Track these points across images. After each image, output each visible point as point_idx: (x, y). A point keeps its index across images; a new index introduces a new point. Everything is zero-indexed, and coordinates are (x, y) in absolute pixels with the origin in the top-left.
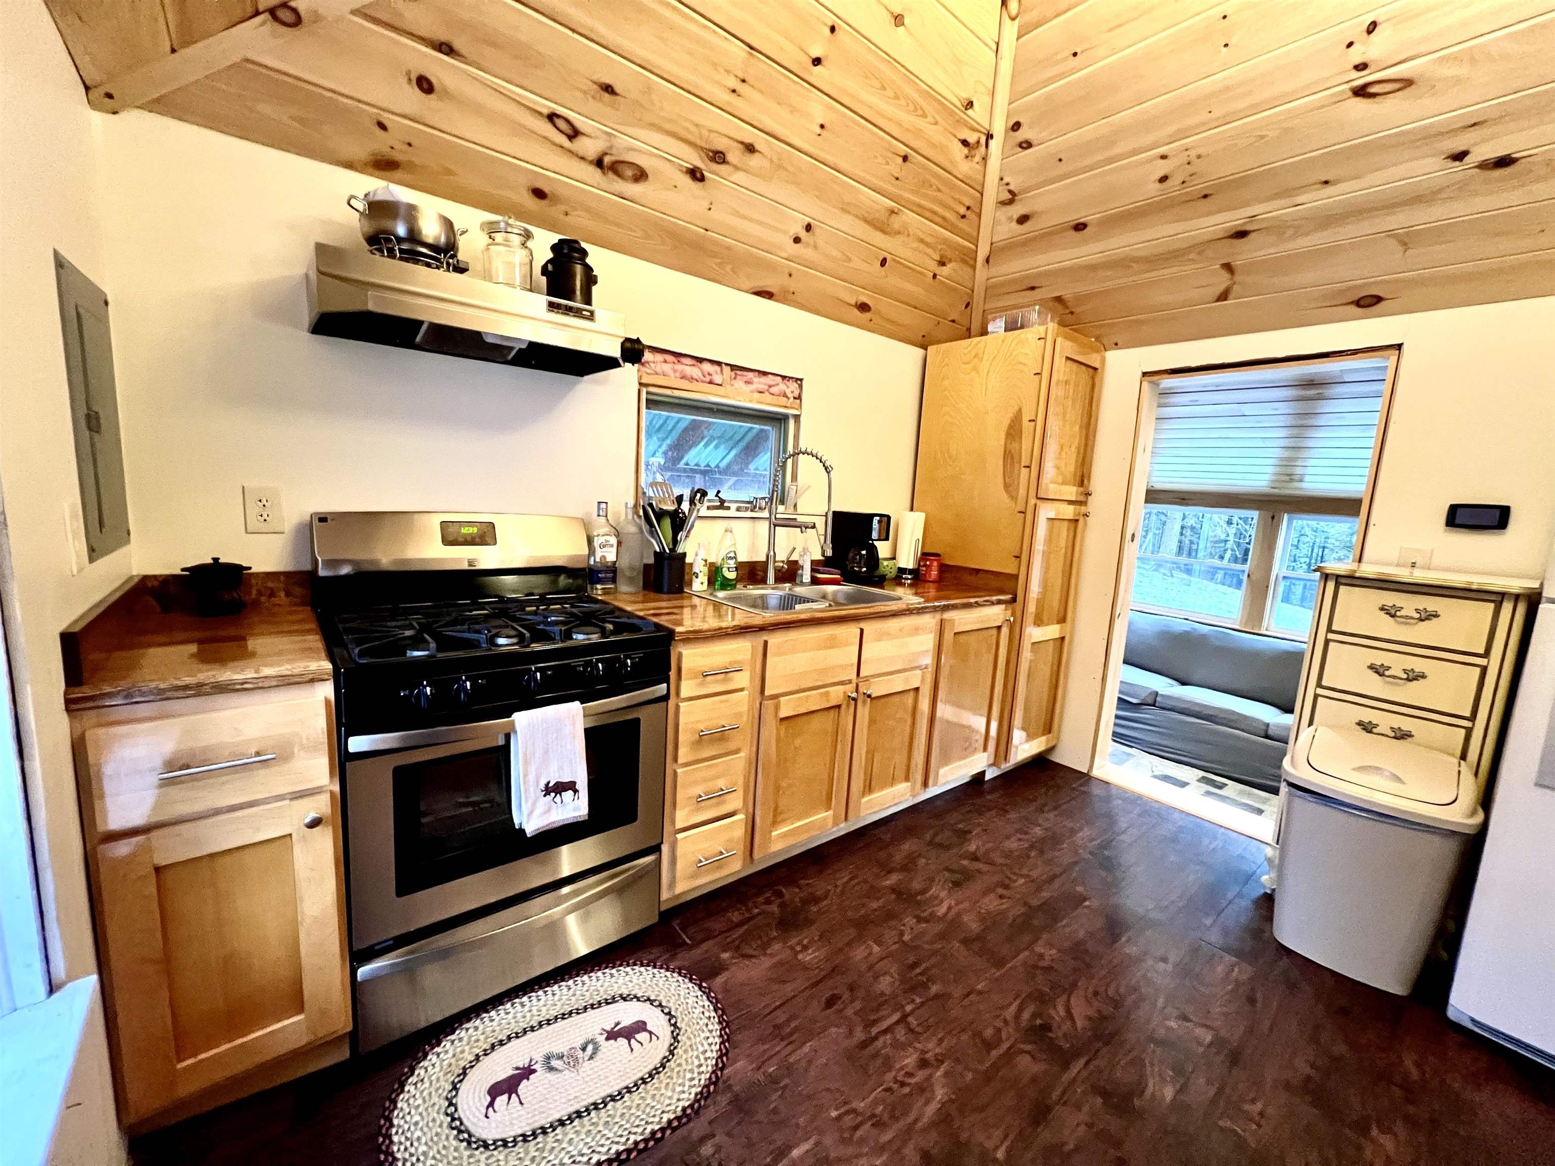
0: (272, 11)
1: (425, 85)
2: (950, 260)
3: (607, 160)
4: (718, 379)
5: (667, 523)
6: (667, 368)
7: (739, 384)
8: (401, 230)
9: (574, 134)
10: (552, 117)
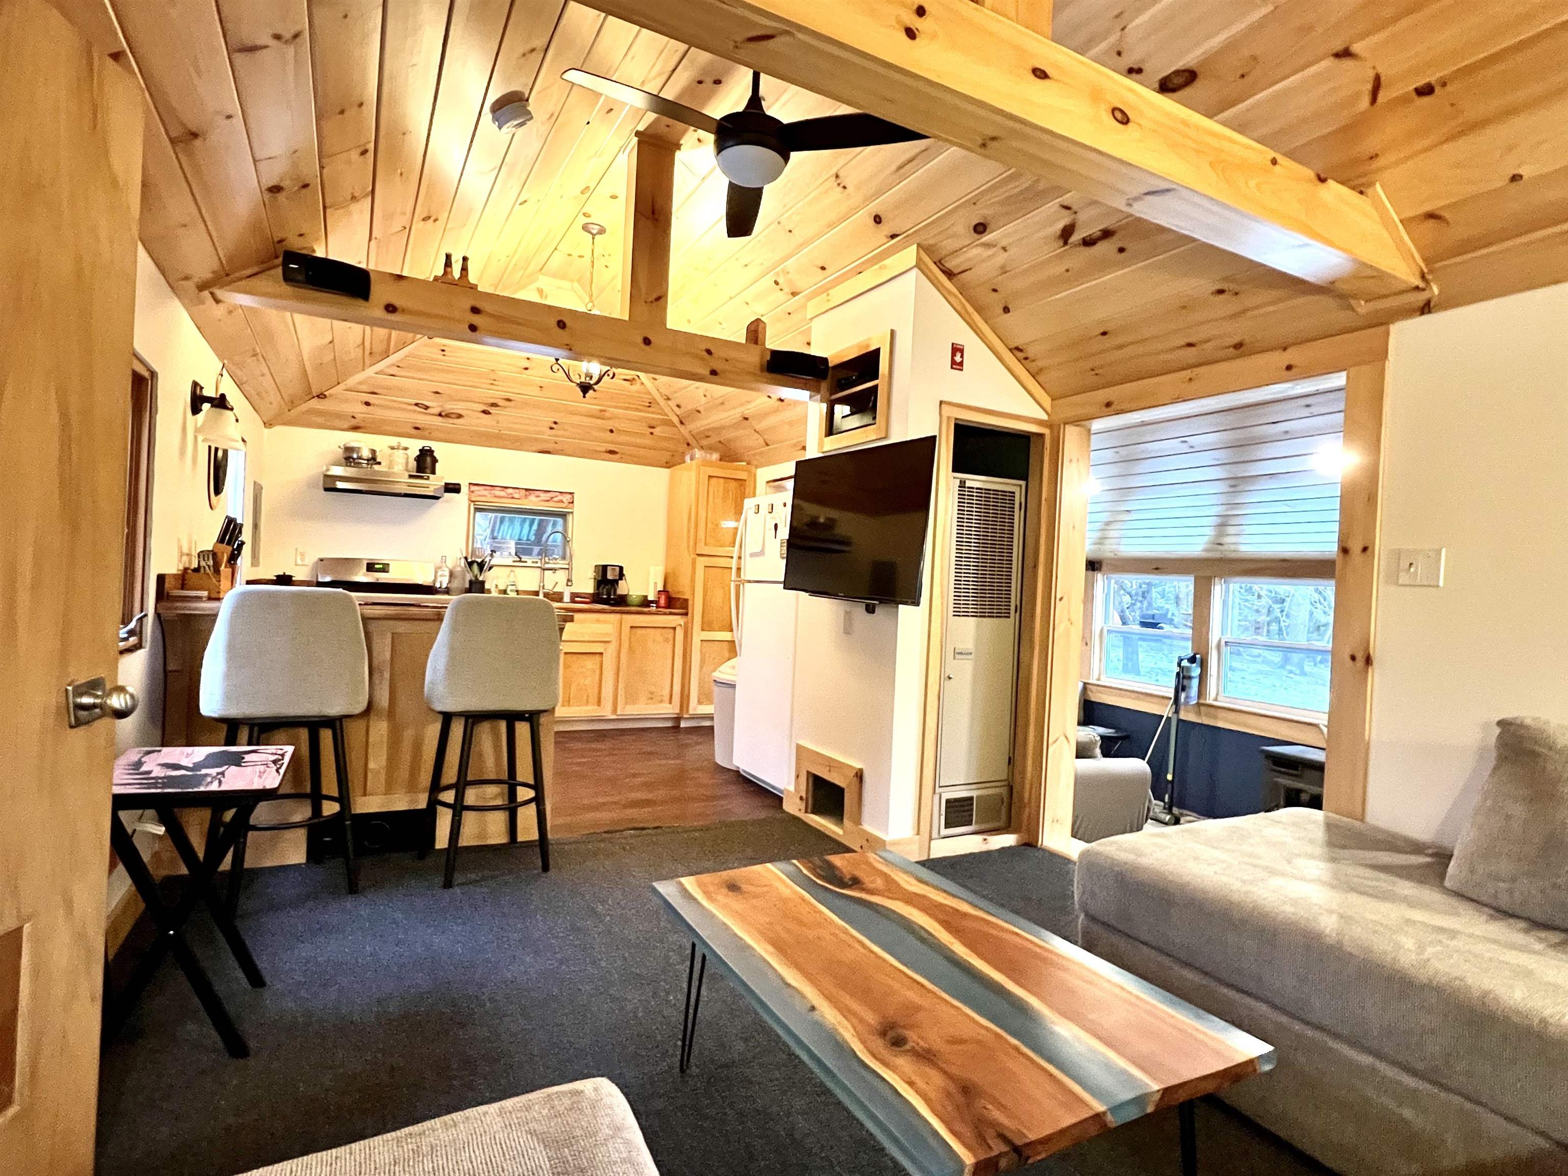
0: (318, 396)
1: (367, 404)
2: (658, 426)
3: (443, 414)
4: (517, 496)
5: (475, 567)
6: (486, 493)
7: (532, 498)
8: (355, 456)
9: (427, 408)
10: (416, 405)
